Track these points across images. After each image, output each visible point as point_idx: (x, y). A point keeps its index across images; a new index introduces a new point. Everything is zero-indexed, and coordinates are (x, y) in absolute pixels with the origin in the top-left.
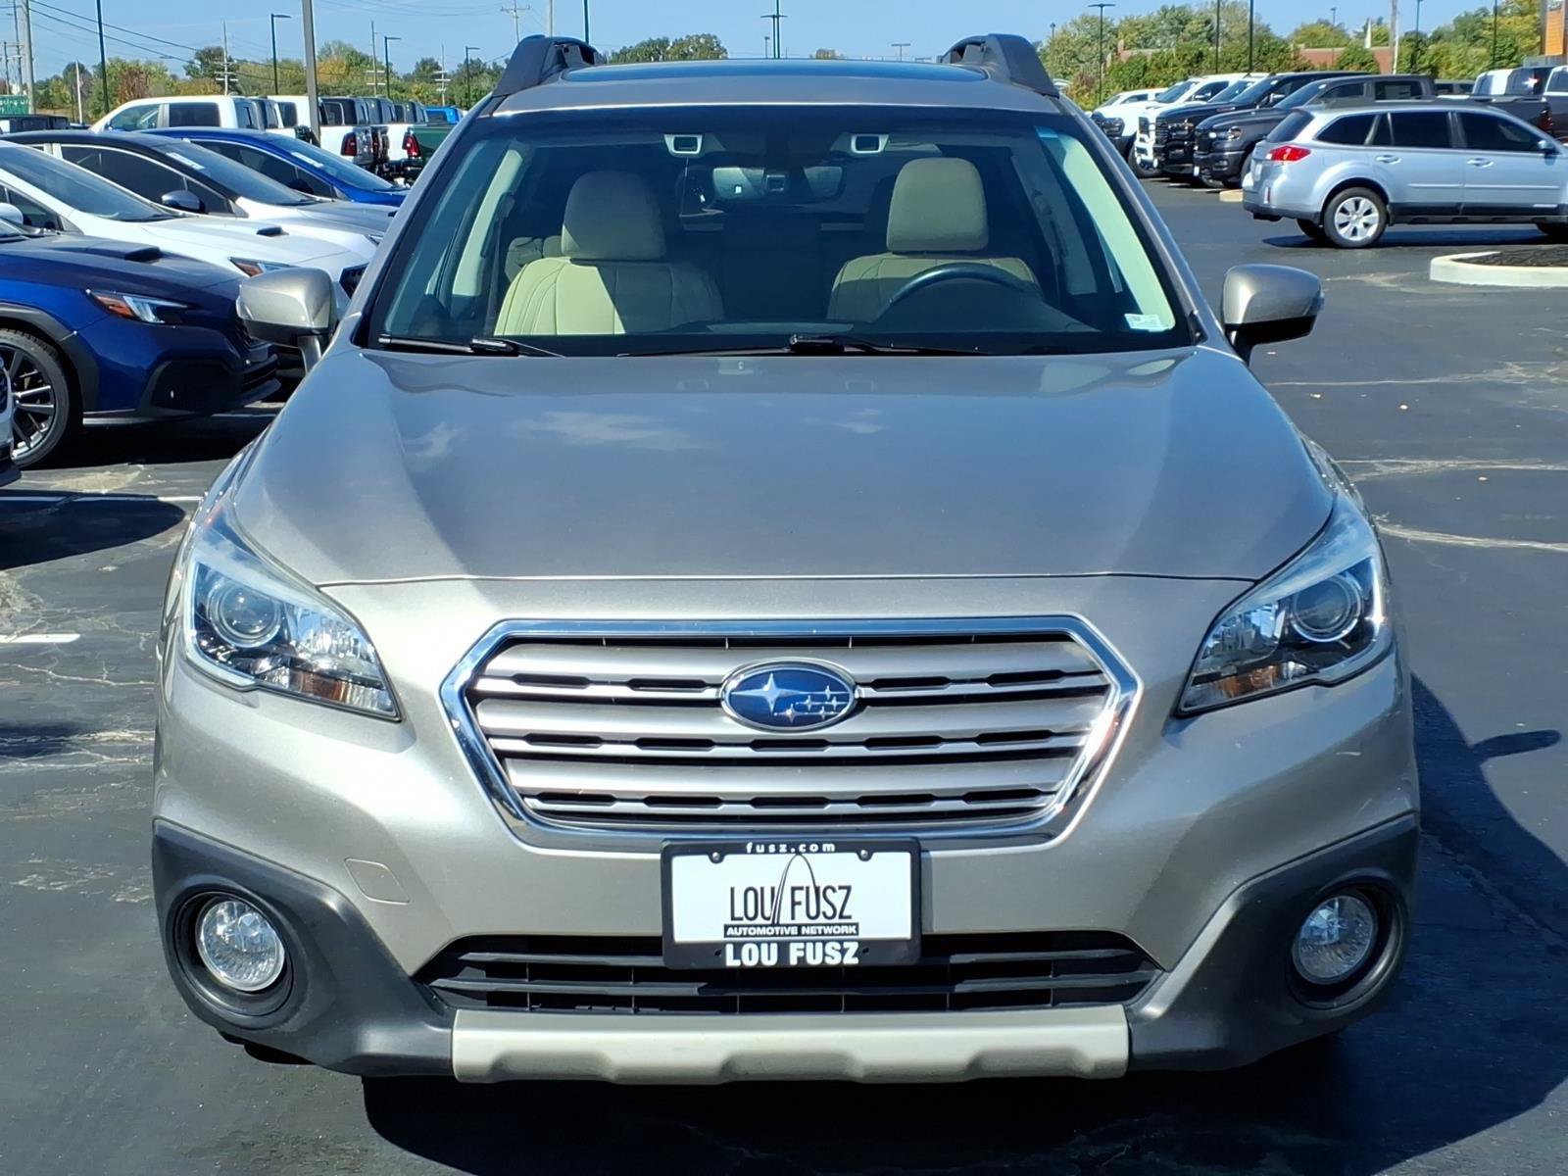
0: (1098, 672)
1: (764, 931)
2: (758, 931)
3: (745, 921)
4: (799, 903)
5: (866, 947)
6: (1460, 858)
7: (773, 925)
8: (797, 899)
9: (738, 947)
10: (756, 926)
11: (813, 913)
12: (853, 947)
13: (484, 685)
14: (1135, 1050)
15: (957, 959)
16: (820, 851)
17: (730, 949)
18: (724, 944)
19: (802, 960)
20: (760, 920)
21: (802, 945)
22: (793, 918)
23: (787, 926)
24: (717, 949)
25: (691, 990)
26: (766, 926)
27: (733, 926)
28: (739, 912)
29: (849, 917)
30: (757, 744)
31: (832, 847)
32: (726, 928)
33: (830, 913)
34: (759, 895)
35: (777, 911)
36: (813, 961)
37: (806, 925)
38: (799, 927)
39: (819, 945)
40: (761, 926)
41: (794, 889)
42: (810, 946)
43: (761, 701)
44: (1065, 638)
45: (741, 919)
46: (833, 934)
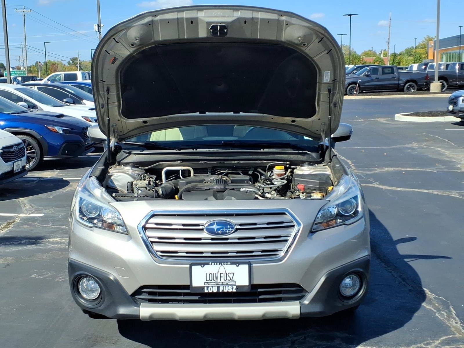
0: (292, 222)
1: (214, 284)
2: (212, 284)
3: (209, 281)
4: (222, 277)
5: (238, 287)
6: (389, 268)
7: (216, 282)
8: (221, 276)
9: (208, 287)
10: (212, 282)
11: (225, 279)
12: (235, 287)
13: (148, 226)
14: (302, 312)
15: (259, 290)
16: (227, 264)
17: (206, 288)
18: (204, 287)
19: (223, 290)
20: (213, 281)
21: (223, 287)
22: (221, 280)
23: (219, 282)
24: (203, 288)
25: (197, 298)
26: (214, 282)
27: (207, 283)
28: (208, 279)
29: (234, 280)
30: (212, 239)
31: (230, 263)
32: (205, 283)
33: (229, 279)
34: (213, 275)
35: (217, 279)
36: (225, 291)
37: (224, 282)
38: (222, 282)
39: (227, 287)
40: (213, 282)
41: (221, 274)
42: (225, 287)
43: (213, 229)
44: (284, 214)
45: (208, 281)
46: (230, 284)
